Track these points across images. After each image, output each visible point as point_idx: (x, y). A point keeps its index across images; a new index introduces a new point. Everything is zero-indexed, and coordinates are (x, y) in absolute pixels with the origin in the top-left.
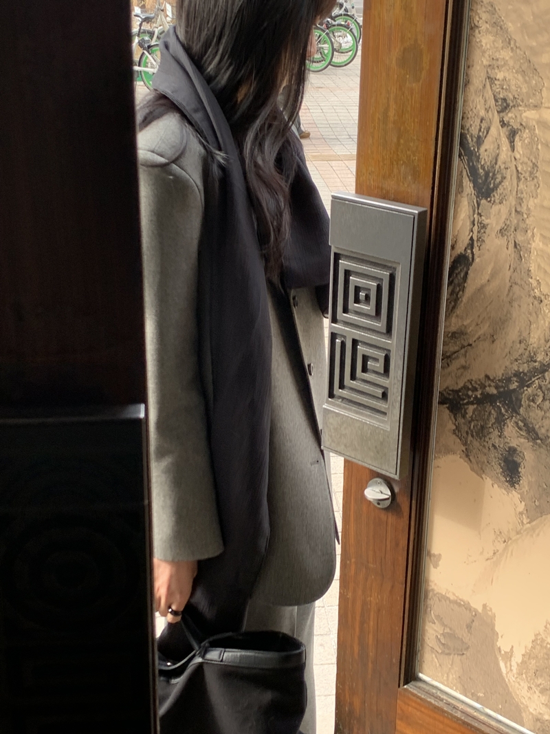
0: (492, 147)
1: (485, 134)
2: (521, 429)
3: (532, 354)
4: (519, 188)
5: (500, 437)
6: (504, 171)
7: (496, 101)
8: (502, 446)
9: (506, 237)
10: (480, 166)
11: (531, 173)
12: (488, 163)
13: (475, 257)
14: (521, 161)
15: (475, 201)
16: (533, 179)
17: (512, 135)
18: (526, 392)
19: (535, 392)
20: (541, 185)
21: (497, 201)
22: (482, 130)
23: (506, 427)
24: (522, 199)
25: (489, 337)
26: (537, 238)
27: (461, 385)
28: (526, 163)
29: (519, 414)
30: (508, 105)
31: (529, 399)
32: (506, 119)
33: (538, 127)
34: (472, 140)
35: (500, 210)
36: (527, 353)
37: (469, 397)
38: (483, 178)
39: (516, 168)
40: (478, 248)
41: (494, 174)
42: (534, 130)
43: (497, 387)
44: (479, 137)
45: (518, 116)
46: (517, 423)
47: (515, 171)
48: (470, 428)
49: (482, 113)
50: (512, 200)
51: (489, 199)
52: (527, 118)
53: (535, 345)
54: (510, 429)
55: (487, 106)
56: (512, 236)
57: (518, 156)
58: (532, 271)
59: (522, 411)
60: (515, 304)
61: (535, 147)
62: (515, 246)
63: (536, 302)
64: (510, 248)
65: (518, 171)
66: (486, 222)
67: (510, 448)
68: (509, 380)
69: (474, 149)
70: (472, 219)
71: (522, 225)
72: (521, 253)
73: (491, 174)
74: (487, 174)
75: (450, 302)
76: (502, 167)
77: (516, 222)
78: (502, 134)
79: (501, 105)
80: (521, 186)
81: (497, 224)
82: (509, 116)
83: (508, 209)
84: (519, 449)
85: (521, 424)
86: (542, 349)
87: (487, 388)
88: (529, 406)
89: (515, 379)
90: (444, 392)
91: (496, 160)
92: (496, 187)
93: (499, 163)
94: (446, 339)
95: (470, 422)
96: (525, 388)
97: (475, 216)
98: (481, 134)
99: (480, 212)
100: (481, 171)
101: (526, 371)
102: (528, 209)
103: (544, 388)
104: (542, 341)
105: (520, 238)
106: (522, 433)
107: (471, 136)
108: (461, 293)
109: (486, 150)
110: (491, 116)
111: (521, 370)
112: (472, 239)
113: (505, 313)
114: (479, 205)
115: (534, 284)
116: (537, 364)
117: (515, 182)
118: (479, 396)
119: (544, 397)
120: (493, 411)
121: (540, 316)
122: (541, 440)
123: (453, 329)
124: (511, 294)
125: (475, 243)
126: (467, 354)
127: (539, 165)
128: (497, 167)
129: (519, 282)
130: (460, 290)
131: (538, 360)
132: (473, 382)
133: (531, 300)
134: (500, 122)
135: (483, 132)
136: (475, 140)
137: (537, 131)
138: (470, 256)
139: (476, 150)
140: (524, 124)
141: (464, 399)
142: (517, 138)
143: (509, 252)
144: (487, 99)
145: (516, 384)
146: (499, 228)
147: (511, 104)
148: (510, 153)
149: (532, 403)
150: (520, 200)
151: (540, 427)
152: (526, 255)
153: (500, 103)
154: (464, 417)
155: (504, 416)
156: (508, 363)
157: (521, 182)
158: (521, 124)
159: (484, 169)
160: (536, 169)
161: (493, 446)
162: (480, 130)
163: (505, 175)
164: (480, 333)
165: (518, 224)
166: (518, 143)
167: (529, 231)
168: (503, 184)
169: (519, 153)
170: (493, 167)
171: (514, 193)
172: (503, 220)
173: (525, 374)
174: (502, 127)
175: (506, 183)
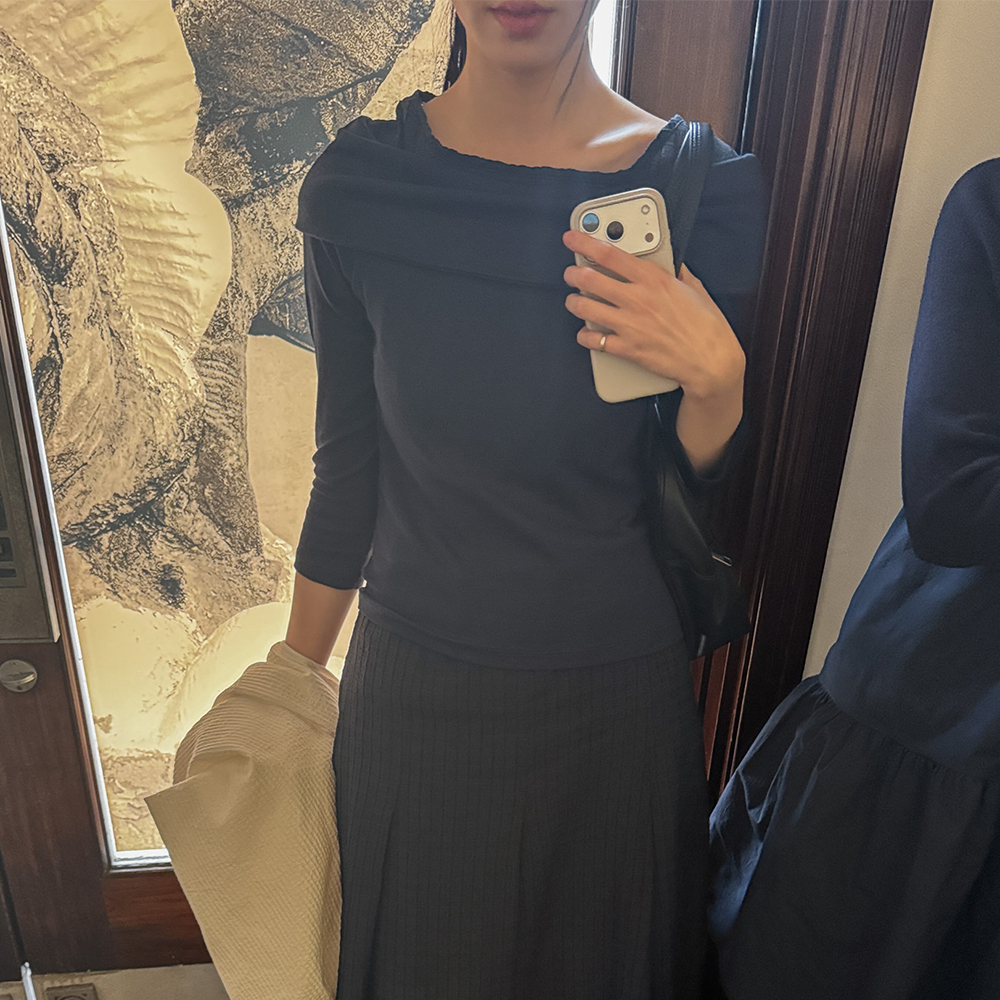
0: (50, 217)
1: (37, 201)
2: (171, 542)
3: (164, 454)
4: (99, 264)
5: (149, 558)
6: (74, 245)
7: (41, 158)
8: (154, 568)
9: (97, 325)
10: (40, 243)
11: (109, 243)
12: (51, 238)
13: (64, 356)
14: (93, 230)
15: (45, 288)
16: (114, 250)
17: (73, 199)
18: (167, 499)
19: (177, 496)
20: (125, 256)
21: (75, 284)
22: (32, 197)
23: (153, 546)
24: (106, 276)
25: (106, 448)
26: (136, 320)
27: (85, 514)
28: (101, 232)
29: (165, 526)
30: (58, 162)
31: (172, 506)
32: (60, 180)
33: (105, 186)
34: (21, 212)
35: (81, 293)
36: (157, 454)
37: (100, 525)
38: (49, 257)
39: (89, 239)
40: (64, 346)
41: (62, 251)
42: (100, 190)
43: (131, 504)
44: (29, 207)
45: (75, 175)
46: (165, 537)
47: (88, 243)
48: (110, 560)
49: (26, 176)
50: (93, 279)
51: (63, 283)
52: (86, 175)
53: (164, 443)
54: (159, 546)
55: (30, 166)
56: (105, 323)
57: (87, 225)
58: (140, 359)
59: (167, 521)
60: (129, 402)
61: (106, 210)
62: (112, 334)
63: (153, 394)
64: (105, 338)
65: (92, 242)
66: (67, 311)
67: (164, 566)
68: (144, 491)
69: (27, 223)
70: (48, 312)
71: (113, 307)
72: (122, 340)
73: (58, 252)
74: (52, 252)
75: (46, 420)
76: (71, 240)
77: (105, 304)
78: (59, 199)
79: (49, 163)
80: (101, 260)
81: (81, 312)
82: (62, 176)
83: (92, 291)
84: (174, 564)
85: (169, 536)
86: (173, 445)
87: (120, 508)
88: (174, 513)
89: (151, 488)
90: (66, 530)
91: (61, 233)
92: (69, 267)
93: (65, 236)
94: (52, 465)
95: (108, 554)
96: (165, 495)
97: (51, 306)
98: (31, 202)
99: (55, 300)
100: (44, 249)
101: (161, 476)
102: (117, 287)
103: (186, 488)
104: (172, 436)
105: (115, 323)
106: (173, 546)
107: (18, 207)
108: (57, 404)
109: (43, 222)
110: (39, 179)
111: (155, 476)
112: (53, 335)
113: (119, 415)
114: (52, 292)
115: (146, 373)
116: (172, 463)
117: (91, 256)
118: (112, 521)
119: (188, 498)
120: (133, 533)
121: (161, 408)
122: (197, 545)
123: (57, 451)
124: (121, 392)
125: (59, 339)
126: (84, 476)
127: (116, 231)
128: (63, 241)
129: (127, 375)
130: (54, 402)
131: (172, 459)
132: (100, 507)
133: (147, 392)
134: (54, 184)
135: (34, 200)
136: (25, 211)
137: (104, 191)
138: (58, 357)
139: (30, 223)
140: (85, 184)
141: (94, 530)
142: (80, 202)
143: (106, 343)
144: (28, 157)
145: (153, 493)
146: (86, 317)
147: (63, 161)
148: (76, 222)
149: (177, 509)
150: (104, 278)
151: (192, 533)
152: (128, 342)
153: (47, 161)
154: (99, 550)
155: (148, 533)
156: (137, 473)
157: (100, 255)
158: (82, 185)
159: (46, 246)
160: (114, 237)
161: (144, 570)
162: (28, 198)
163: (76, 250)
164: (93, 447)
165: (108, 305)
166: (83, 209)
167: (124, 313)
168: (76, 261)
169: (88, 221)
170: (58, 242)
171: (95, 270)
172: (89, 305)
173: (161, 479)
174: (58, 191)
175: (80, 260)
